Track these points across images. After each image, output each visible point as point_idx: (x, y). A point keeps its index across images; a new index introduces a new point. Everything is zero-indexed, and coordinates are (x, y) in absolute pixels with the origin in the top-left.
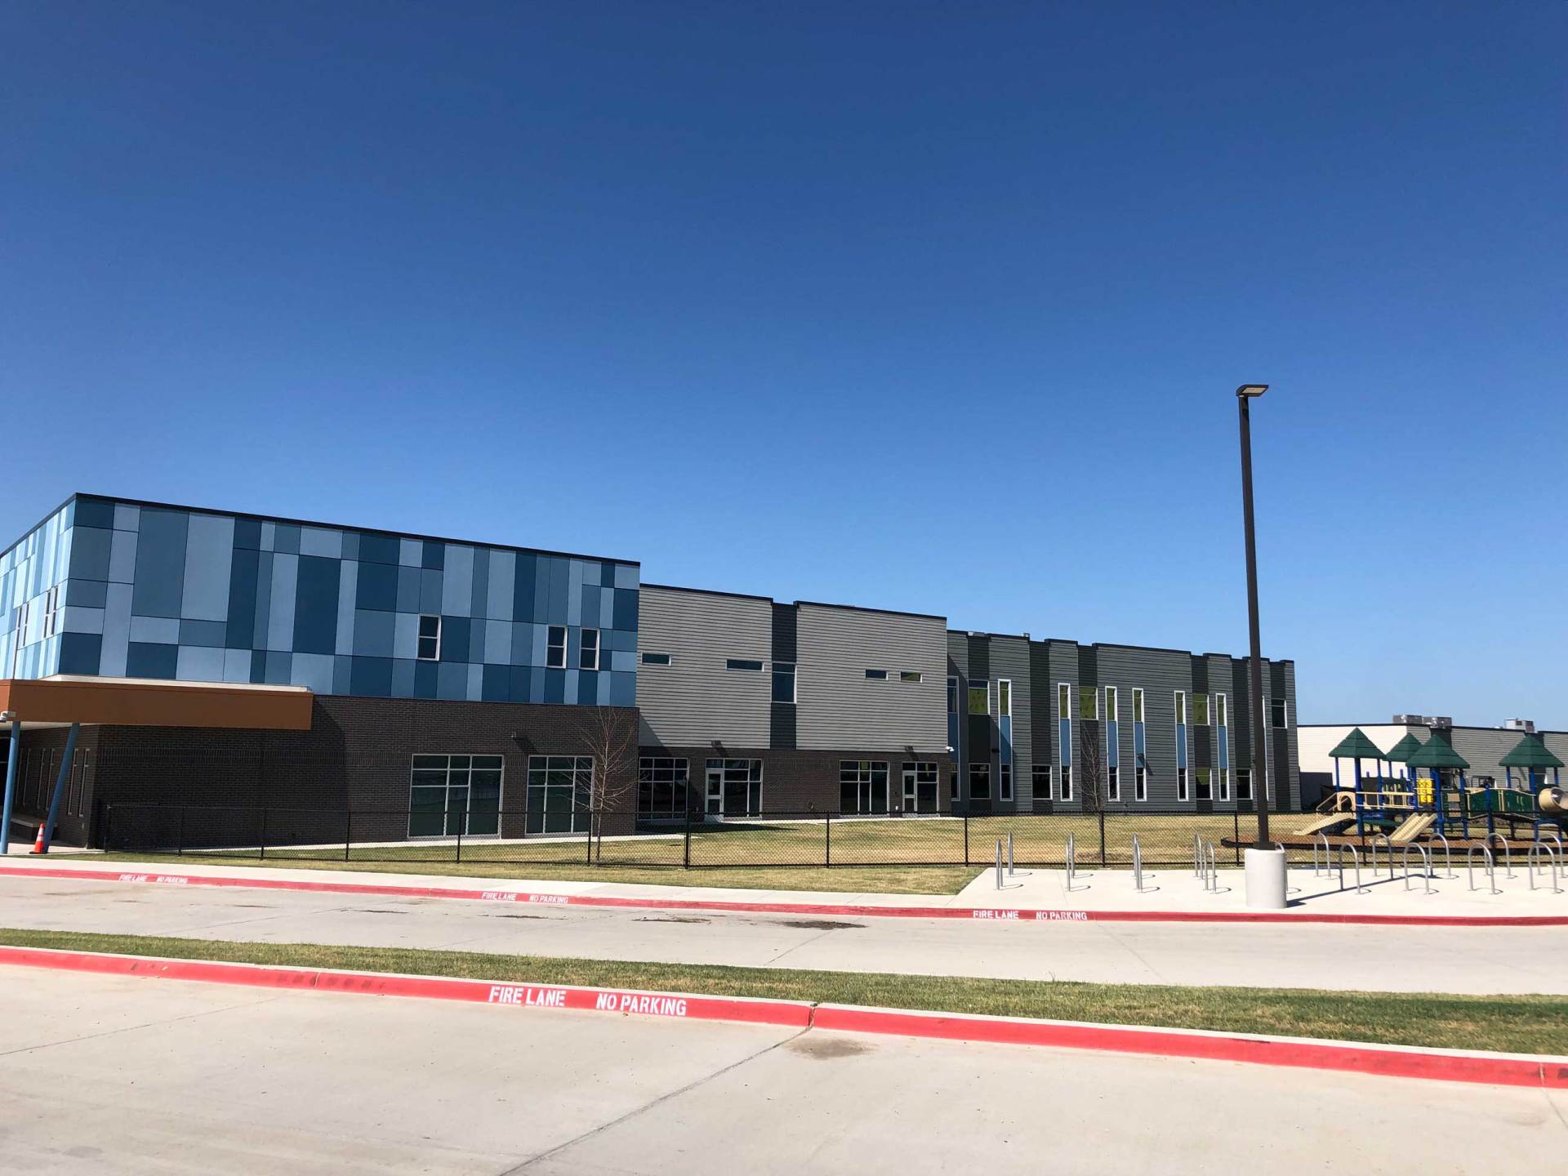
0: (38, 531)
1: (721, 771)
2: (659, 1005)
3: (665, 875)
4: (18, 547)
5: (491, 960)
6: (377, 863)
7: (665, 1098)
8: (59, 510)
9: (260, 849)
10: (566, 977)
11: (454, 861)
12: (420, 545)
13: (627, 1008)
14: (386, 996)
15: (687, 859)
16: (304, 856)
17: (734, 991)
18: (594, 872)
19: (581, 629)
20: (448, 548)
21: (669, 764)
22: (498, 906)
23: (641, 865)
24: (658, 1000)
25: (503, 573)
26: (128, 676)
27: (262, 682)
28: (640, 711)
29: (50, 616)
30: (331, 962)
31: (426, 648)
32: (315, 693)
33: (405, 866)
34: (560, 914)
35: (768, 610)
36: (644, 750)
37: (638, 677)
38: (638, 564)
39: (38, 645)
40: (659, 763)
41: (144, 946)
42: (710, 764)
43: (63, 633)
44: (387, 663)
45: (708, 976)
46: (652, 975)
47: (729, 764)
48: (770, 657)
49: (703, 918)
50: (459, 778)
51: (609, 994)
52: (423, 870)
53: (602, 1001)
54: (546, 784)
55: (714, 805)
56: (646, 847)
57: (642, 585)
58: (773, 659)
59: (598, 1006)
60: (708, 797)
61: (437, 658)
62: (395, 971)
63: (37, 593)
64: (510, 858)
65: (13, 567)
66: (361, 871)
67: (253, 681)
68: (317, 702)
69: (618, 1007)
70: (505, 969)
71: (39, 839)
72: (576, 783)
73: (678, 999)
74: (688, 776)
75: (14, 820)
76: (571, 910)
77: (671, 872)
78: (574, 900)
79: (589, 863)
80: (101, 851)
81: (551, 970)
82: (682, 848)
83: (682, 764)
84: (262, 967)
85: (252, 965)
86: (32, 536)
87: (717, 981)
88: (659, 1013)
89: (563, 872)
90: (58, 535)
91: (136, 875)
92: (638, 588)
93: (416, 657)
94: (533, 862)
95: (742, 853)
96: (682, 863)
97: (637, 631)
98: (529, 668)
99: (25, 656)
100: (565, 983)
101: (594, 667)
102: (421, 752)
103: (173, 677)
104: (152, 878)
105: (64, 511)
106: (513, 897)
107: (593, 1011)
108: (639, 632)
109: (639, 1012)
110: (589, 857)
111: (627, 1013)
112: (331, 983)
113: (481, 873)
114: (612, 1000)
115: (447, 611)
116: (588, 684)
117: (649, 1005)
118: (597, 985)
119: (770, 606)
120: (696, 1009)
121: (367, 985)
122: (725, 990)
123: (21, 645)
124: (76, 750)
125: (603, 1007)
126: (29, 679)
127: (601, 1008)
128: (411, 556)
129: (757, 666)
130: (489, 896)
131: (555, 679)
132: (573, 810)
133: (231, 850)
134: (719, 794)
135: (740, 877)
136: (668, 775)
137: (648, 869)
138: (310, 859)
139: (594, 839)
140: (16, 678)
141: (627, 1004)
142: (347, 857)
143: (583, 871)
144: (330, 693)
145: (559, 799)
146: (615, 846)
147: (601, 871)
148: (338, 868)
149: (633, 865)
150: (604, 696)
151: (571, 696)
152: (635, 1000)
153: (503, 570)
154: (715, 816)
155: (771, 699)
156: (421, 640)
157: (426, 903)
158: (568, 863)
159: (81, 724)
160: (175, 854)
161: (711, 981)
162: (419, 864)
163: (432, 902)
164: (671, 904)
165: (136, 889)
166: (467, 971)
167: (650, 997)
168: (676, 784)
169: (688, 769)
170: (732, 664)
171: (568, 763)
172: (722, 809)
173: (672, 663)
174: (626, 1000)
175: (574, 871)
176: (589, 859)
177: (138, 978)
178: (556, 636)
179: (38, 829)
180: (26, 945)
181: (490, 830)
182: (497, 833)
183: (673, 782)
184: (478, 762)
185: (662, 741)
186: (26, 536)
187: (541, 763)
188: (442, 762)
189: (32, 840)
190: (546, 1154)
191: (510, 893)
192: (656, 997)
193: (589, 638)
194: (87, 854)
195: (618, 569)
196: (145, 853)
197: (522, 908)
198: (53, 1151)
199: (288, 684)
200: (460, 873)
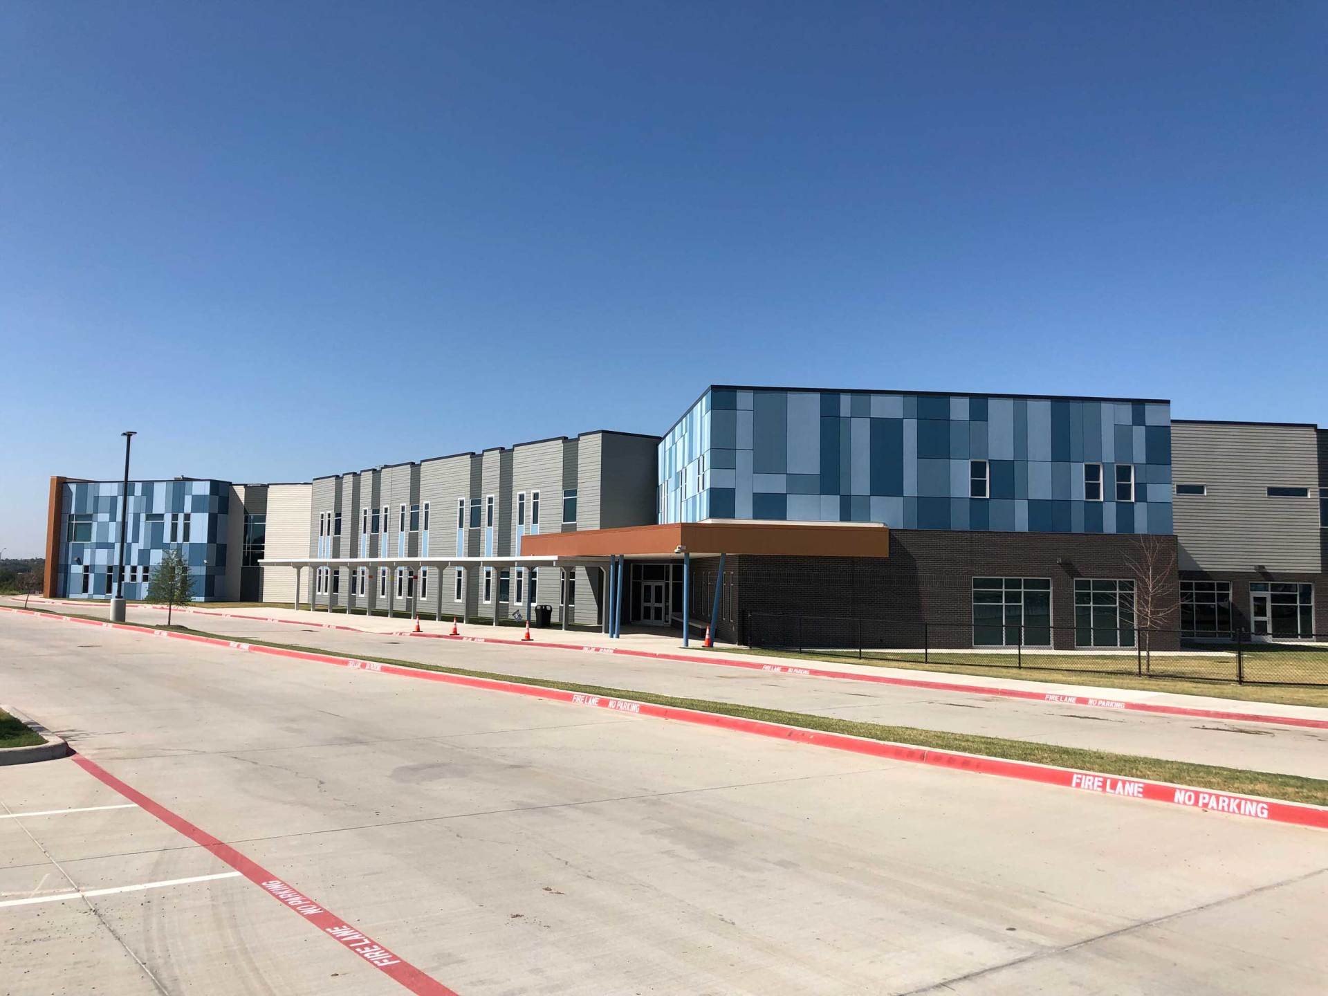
0: (688, 415)
1: (1267, 594)
2: (1239, 806)
3: (1218, 688)
4: (676, 428)
5: (1066, 751)
6: (951, 666)
7: (1261, 889)
8: (700, 399)
9: (859, 650)
10: (1141, 772)
11: (1015, 667)
12: (966, 401)
13: (1205, 805)
14: (983, 774)
15: (1240, 675)
16: (891, 657)
17: (1317, 800)
18: (1146, 682)
19: (1115, 465)
20: (991, 402)
21: (1211, 587)
22: (1061, 707)
23: (1193, 678)
24: (1237, 801)
25: (1040, 419)
26: (755, 518)
27: (849, 520)
28: (1179, 538)
29: (701, 477)
30: (934, 742)
31: (978, 488)
32: (890, 528)
33: (975, 669)
34: (1120, 718)
35: (1313, 435)
36: (1184, 574)
37: (1174, 507)
38: (1168, 402)
39: (694, 497)
40: (1199, 586)
41: (793, 719)
42: (1256, 587)
43: (710, 488)
44: (946, 501)
45: (1286, 785)
46: (1225, 778)
47: (1274, 588)
48: (1317, 483)
49: (1266, 731)
50: (1012, 597)
51: (1187, 791)
52: (991, 673)
53: (1179, 796)
54: (1091, 603)
55: (1261, 628)
56: (1193, 662)
57: (1174, 421)
58: (1320, 485)
59: (1176, 800)
60: (1254, 619)
61: (988, 496)
62: (988, 754)
63: (691, 461)
64: (1065, 666)
65: (674, 443)
66: (939, 672)
67: (842, 520)
68: (892, 534)
69: (1196, 803)
70: (1082, 760)
71: (707, 637)
72: (1120, 603)
73: (1258, 802)
74: (1231, 598)
75: (690, 623)
76: (1126, 714)
77: (1225, 687)
78: (1130, 706)
79: (1140, 674)
80: (748, 648)
81: (1127, 765)
82: (1235, 664)
83: (1224, 587)
84: (882, 742)
85: (874, 740)
86: (684, 420)
87: (1297, 790)
88: (1240, 813)
89: (1115, 681)
90: (701, 417)
91: (774, 667)
92: (1170, 424)
93: (970, 496)
94: (1087, 671)
95: (1300, 672)
96: (1235, 678)
97: (1171, 464)
98: (1068, 503)
99: (687, 503)
100: (1141, 777)
101: (1130, 499)
102: (979, 575)
103: (785, 518)
104: (785, 669)
105: (704, 399)
106: (1074, 699)
107: (1170, 804)
108: (1172, 466)
109: (1218, 810)
110: (1140, 669)
111: (1205, 809)
112: (937, 760)
113: (1043, 679)
114: (1190, 797)
115: (994, 455)
116: (1125, 514)
117: (1229, 805)
118: (1172, 782)
119: (1315, 433)
120: (1276, 813)
121: (965, 764)
122: (1307, 799)
123: (683, 499)
124: (724, 573)
125: (1181, 801)
126: (691, 522)
127: (1179, 803)
128: (960, 410)
129: (1303, 492)
130: (1051, 698)
131: (1093, 511)
132: (1118, 626)
133: (837, 650)
134: (1265, 615)
135: (1301, 695)
136: (1210, 598)
137: (1200, 682)
138: (897, 660)
139: (1144, 653)
140: (683, 522)
141: (1206, 801)
142: (926, 660)
143: (1135, 681)
144: (901, 527)
145: (1105, 618)
146: (1161, 660)
147: (1153, 682)
148: (921, 668)
149: (1184, 678)
150: (1141, 525)
151: (1110, 525)
152: (1213, 798)
153: (1040, 417)
154: (1264, 637)
155: (1320, 524)
156: (972, 481)
157: (997, 700)
158: (1120, 674)
159: (727, 554)
160: (796, 652)
161: (1290, 790)
162: (987, 668)
163: (1003, 700)
164: (1229, 716)
165: (775, 676)
166: (1049, 759)
167: (1229, 798)
168: (1219, 606)
169: (1231, 592)
170: (1273, 491)
171: (1112, 586)
172: (1270, 630)
173: (1207, 493)
174: (1204, 798)
175: (1127, 680)
176: (1140, 671)
177: (794, 742)
178: (1092, 472)
179: (705, 630)
180: (717, 712)
181: (1044, 642)
182: (1049, 644)
183: (1216, 603)
184: (1028, 584)
185: (1201, 566)
186: (681, 420)
187: (1086, 585)
188: (998, 584)
189: (702, 637)
190: (1153, 921)
191: (1071, 697)
192: (1235, 798)
193: (1123, 473)
194: (738, 649)
195: (1148, 407)
196: (777, 650)
197: (1081, 709)
198: (765, 860)
199: (869, 521)
200: (1023, 677)
